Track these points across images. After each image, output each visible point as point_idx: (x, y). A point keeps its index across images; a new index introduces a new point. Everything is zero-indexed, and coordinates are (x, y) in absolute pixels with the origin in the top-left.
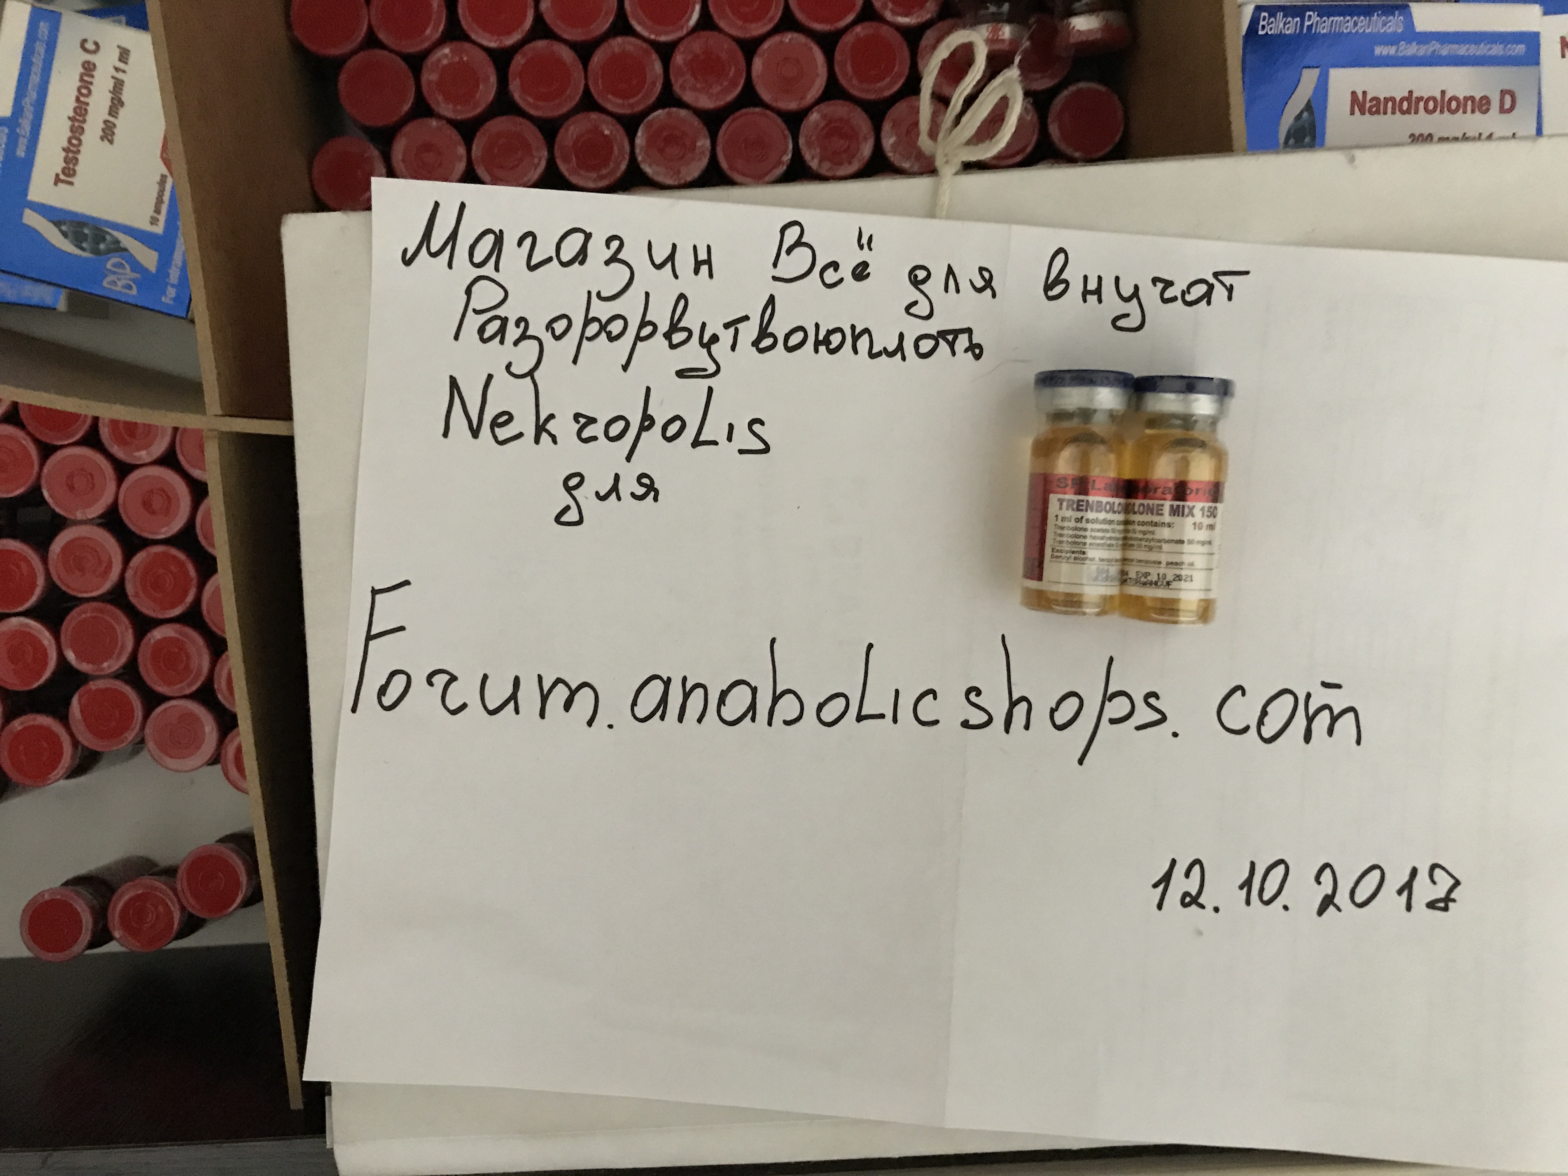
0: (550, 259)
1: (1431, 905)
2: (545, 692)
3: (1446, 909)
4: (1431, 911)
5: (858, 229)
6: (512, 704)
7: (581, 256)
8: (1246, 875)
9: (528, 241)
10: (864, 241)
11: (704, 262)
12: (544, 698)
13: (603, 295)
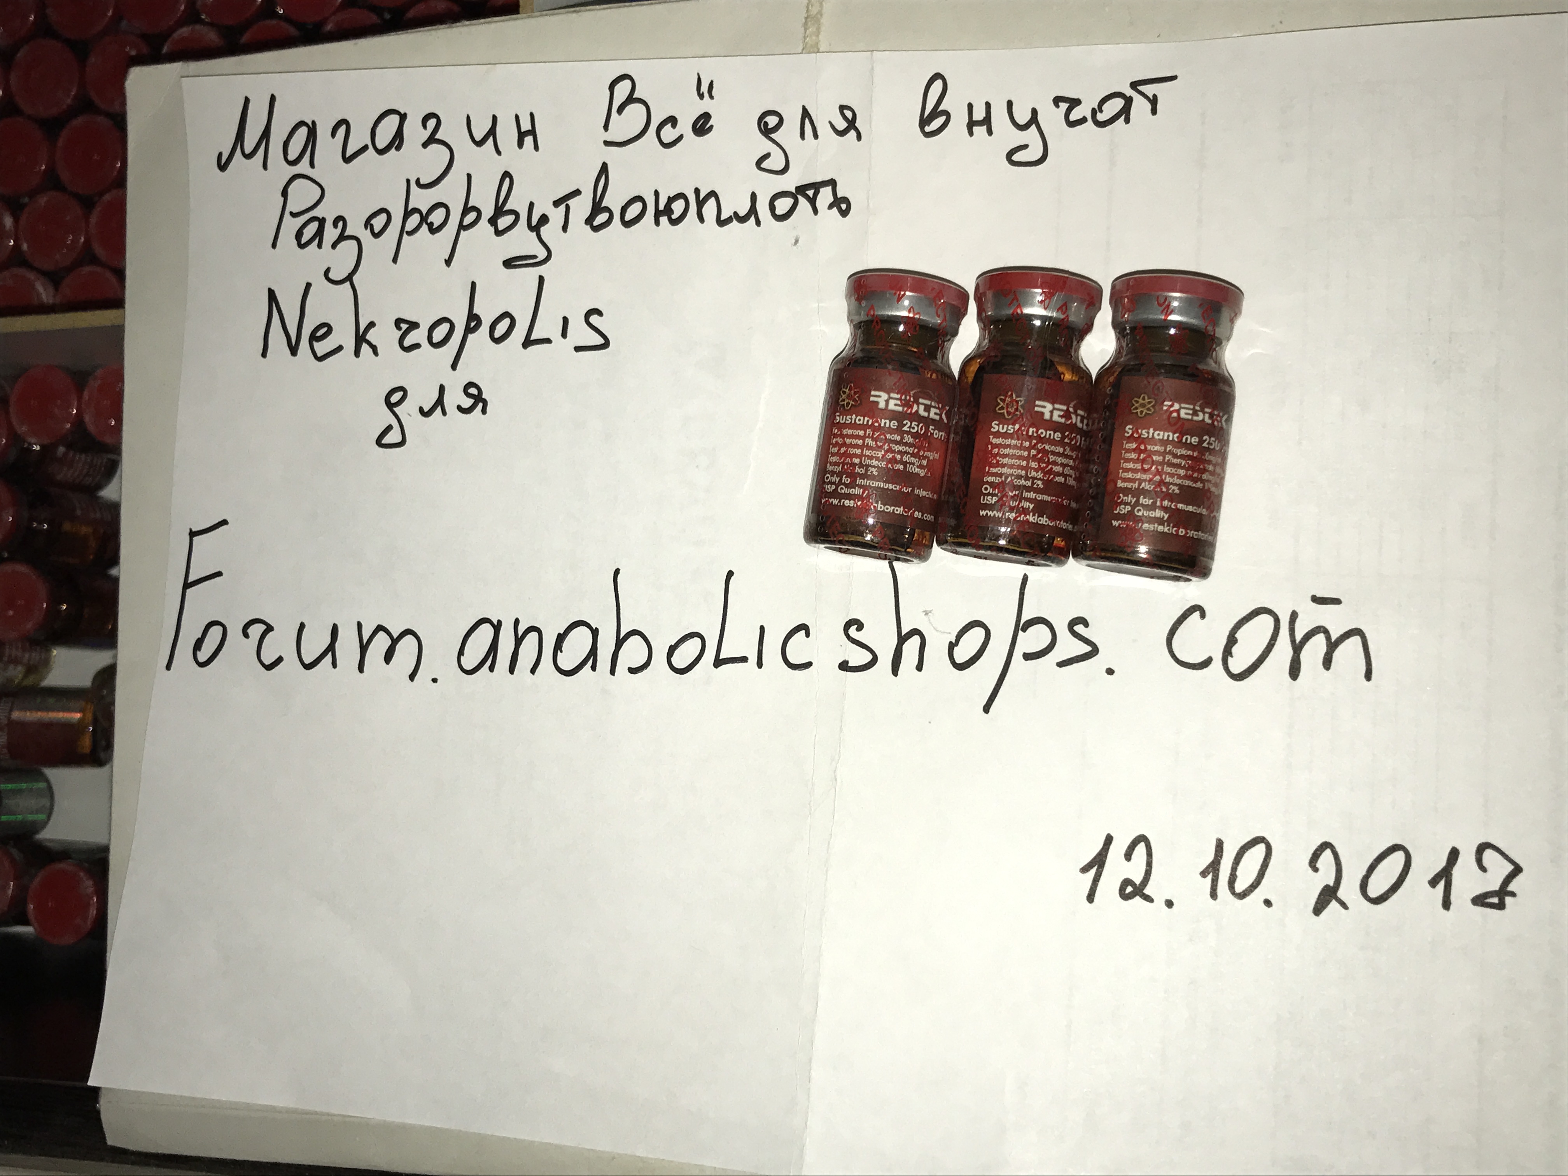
0: (365, 148)
1: (1480, 900)
2: (365, 642)
3: (1501, 906)
4: (1480, 909)
5: (697, 77)
6: (329, 658)
7: (397, 142)
8: (1210, 858)
9: (342, 130)
10: (704, 88)
11: (528, 133)
12: (363, 650)
13: (423, 181)
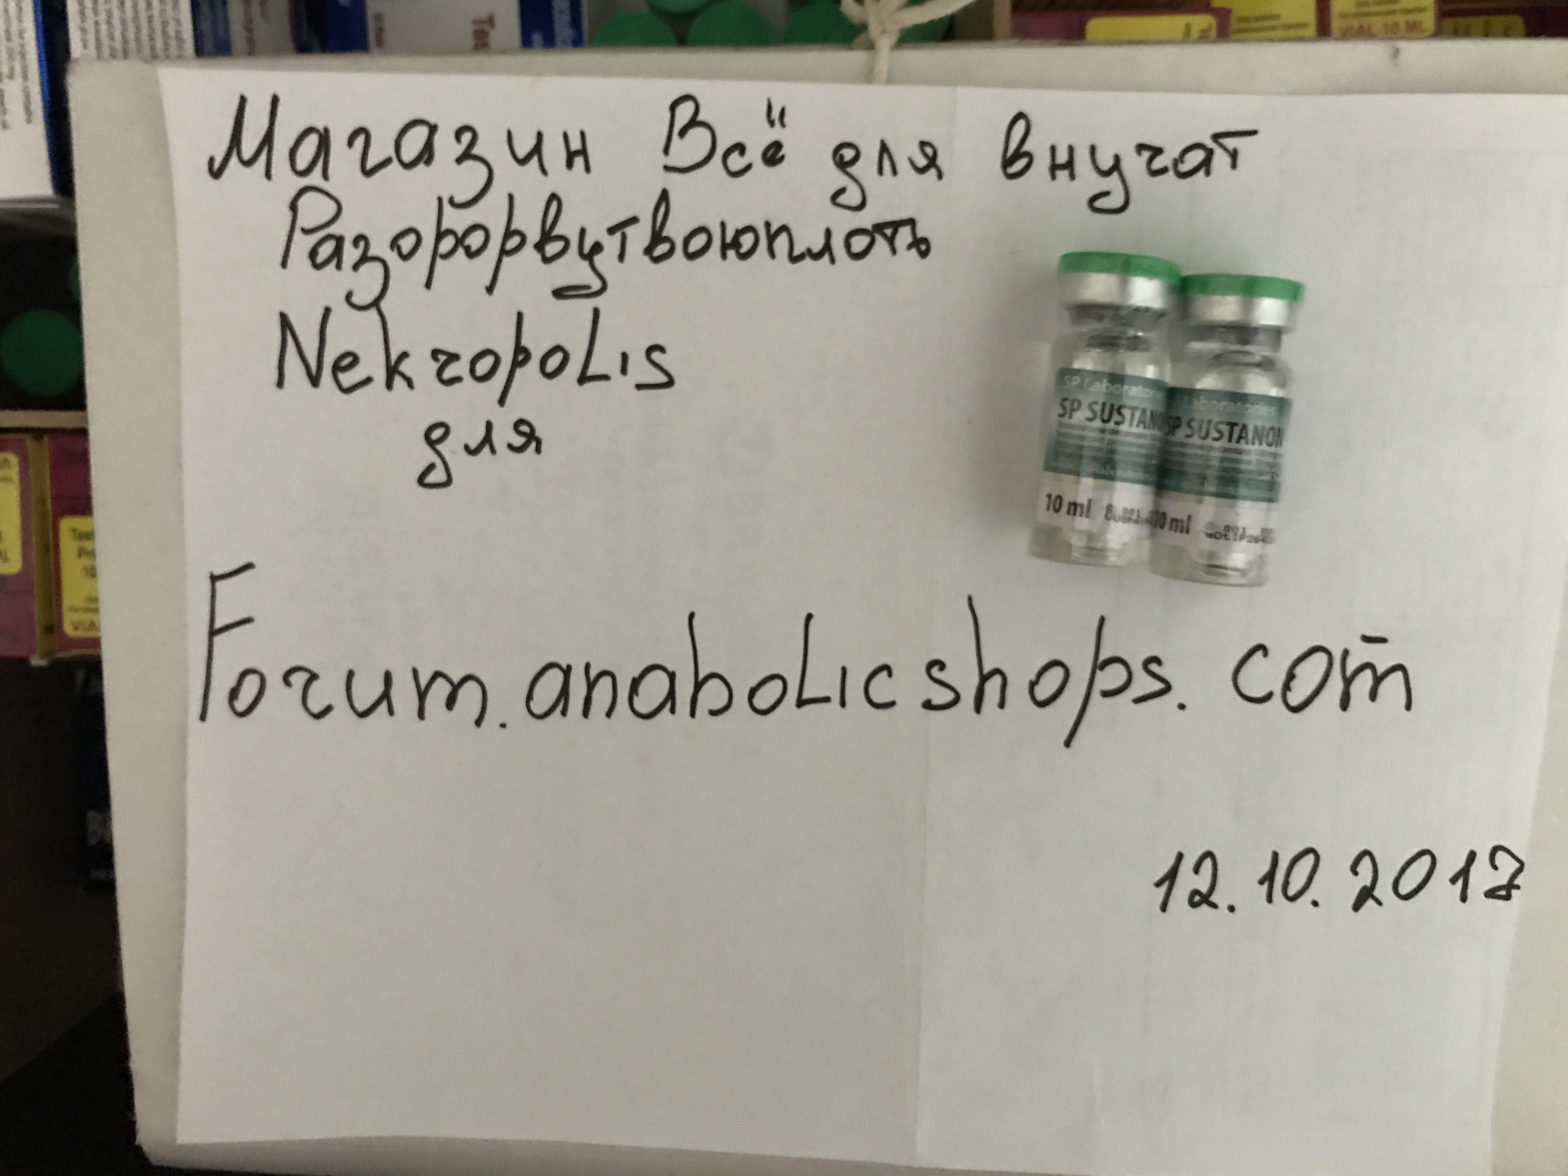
0: (387, 162)
1: (1491, 894)
2: (423, 687)
3: (1508, 897)
4: (1491, 901)
5: (767, 101)
6: (384, 705)
7: (427, 154)
8: (1267, 867)
9: (361, 139)
10: (775, 114)
11: (577, 153)
12: (422, 696)
13: (458, 200)
